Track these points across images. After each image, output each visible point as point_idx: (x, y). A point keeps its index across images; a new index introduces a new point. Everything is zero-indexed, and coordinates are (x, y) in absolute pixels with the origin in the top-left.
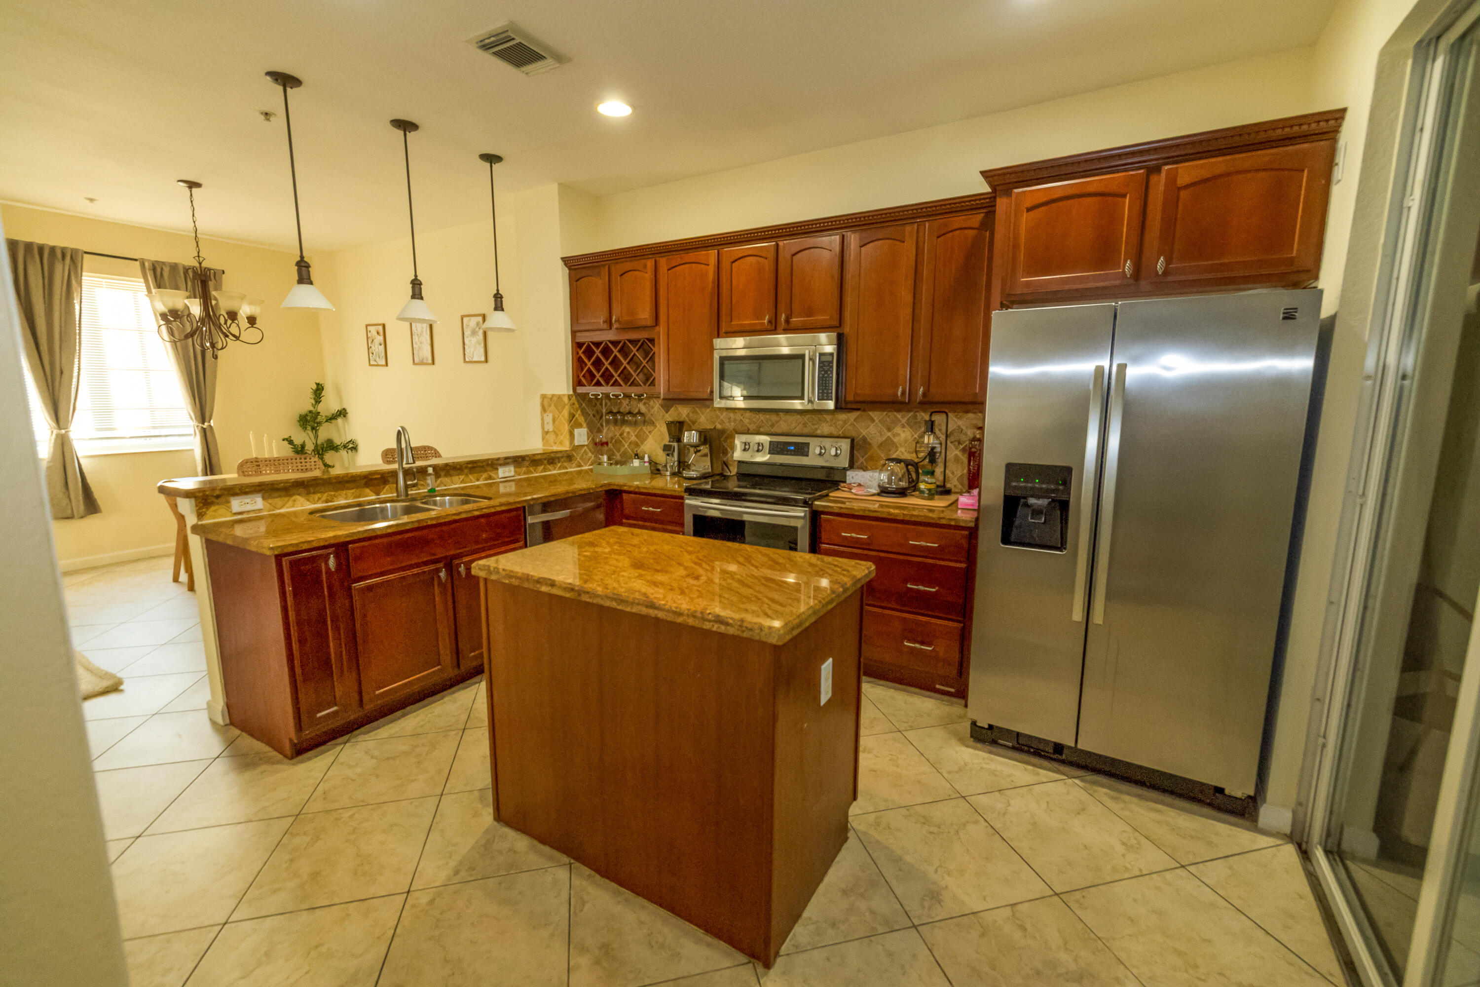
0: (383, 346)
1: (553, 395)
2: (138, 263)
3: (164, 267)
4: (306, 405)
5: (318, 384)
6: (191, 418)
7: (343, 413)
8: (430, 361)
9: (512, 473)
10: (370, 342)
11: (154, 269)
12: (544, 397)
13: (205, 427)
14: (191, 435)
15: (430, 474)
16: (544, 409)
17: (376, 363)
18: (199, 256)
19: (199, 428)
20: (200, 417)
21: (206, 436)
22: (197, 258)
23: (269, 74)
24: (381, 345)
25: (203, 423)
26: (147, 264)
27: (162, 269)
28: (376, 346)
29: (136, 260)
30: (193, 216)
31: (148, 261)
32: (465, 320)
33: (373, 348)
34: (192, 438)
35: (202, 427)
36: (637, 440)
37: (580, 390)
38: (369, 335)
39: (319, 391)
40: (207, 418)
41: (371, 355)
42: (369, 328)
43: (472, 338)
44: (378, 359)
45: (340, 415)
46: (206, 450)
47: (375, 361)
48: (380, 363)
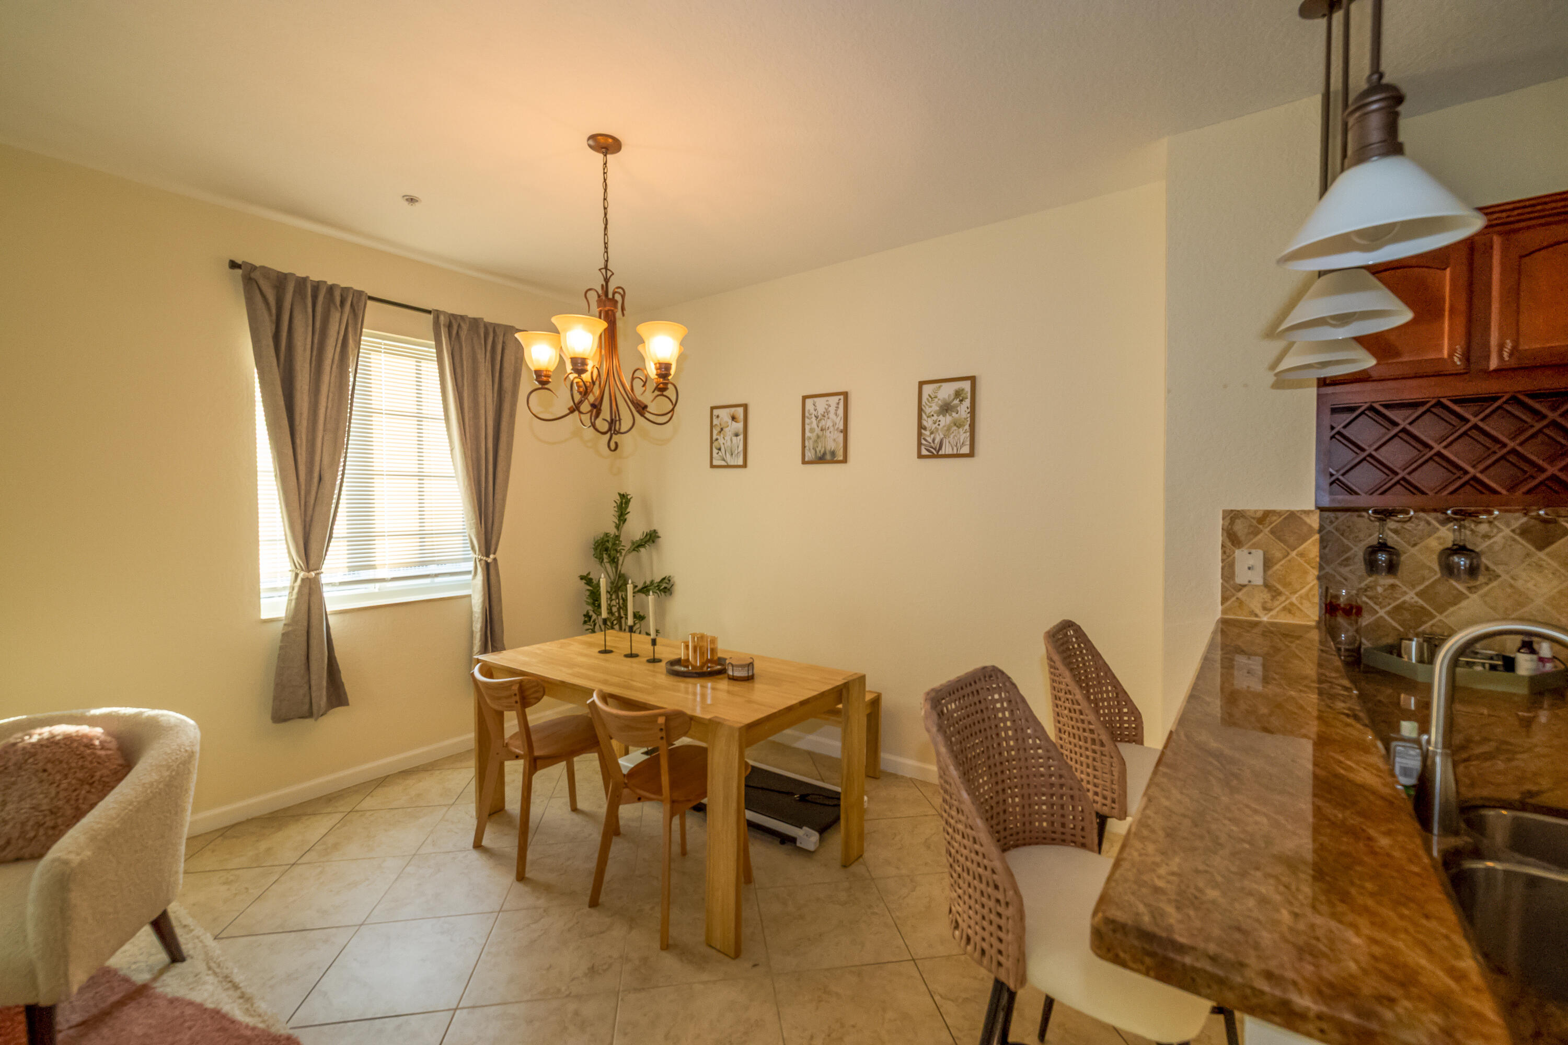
0: (741, 437)
2: (431, 316)
3: (462, 324)
4: (608, 525)
5: (623, 496)
6: (473, 548)
7: (652, 538)
8: (839, 456)
10: (715, 432)
11: (450, 326)
13: (489, 560)
14: (469, 572)
17: (723, 463)
18: (606, 268)
19: (483, 562)
20: (483, 549)
21: (490, 572)
22: (604, 271)
24: (737, 435)
25: (488, 556)
26: (442, 318)
27: (459, 326)
28: (728, 438)
29: (429, 312)
30: (605, 199)
31: (444, 313)
33: (721, 441)
34: (470, 577)
35: (485, 562)
38: (715, 422)
39: (624, 503)
40: (493, 548)
41: (715, 451)
42: (716, 412)
43: (941, 418)
44: (728, 457)
45: (648, 541)
46: (487, 596)
47: (724, 460)
48: (732, 462)
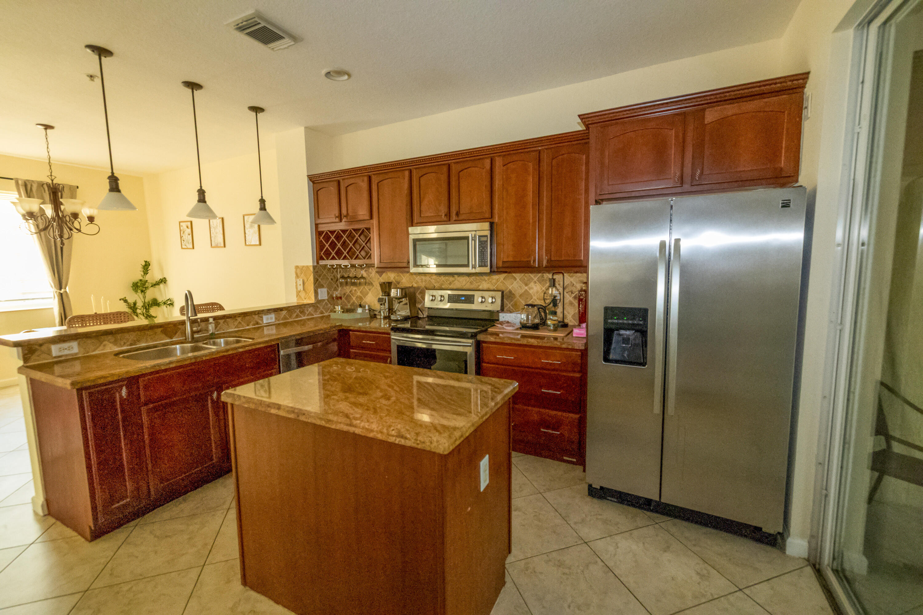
0: (191, 235)
1: (303, 266)
2: (13, 181)
3: (33, 185)
4: (138, 275)
5: (146, 262)
6: (52, 286)
7: (163, 281)
8: (222, 245)
9: (273, 320)
10: (182, 233)
11: (26, 185)
12: (297, 267)
13: (61, 292)
14: (52, 298)
15: (211, 323)
16: (297, 276)
17: (186, 247)
18: (51, 176)
19: (58, 293)
20: (58, 286)
21: (62, 297)
23: (88, 46)
24: (189, 235)
25: (61, 289)
26: (20, 182)
27: (31, 185)
28: (186, 236)
29: (12, 179)
30: (48, 148)
31: (21, 180)
32: (246, 217)
33: (184, 237)
34: (52, 300)
35: (60, 293)
36: (361, 295)
37: (322, 263)
38: (181, 228)
39: (146, 266)
40: (63, 286)
41: (182, 242)
42: (181, 224)
43: (250, 230)
44: (187, 244)
45: (161, 282)
46: (62, 308)
48: (189, 247)
